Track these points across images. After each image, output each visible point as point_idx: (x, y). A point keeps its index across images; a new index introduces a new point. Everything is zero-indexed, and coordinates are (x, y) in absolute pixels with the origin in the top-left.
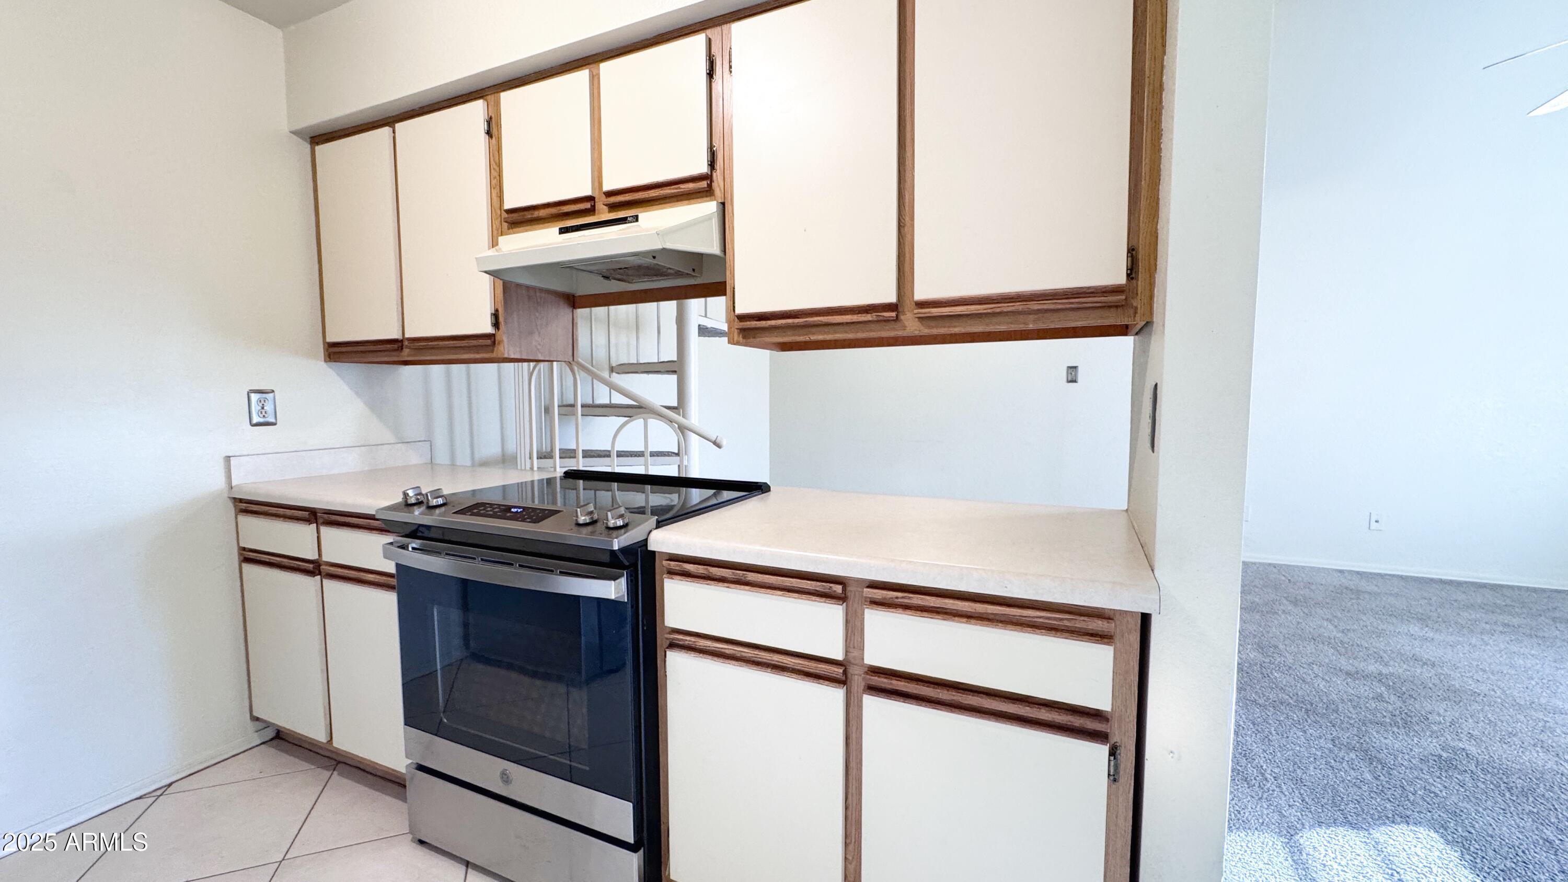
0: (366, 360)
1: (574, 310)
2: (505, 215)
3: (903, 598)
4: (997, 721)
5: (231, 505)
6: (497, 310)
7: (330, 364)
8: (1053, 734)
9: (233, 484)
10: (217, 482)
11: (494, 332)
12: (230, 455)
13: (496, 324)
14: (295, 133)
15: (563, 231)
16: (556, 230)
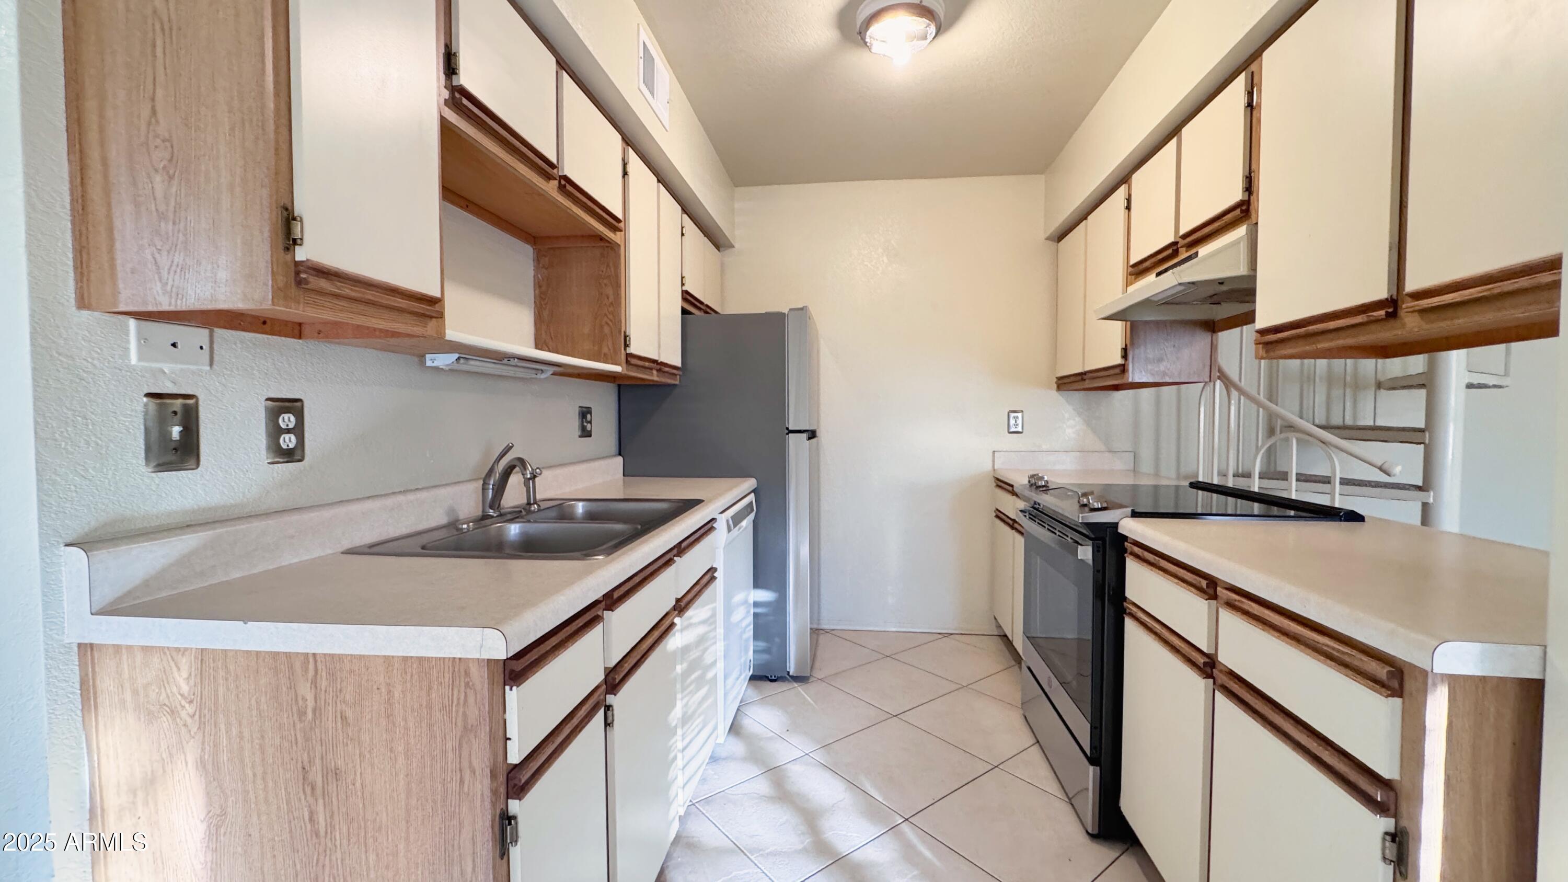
0: (1071, 388)
1: (1214, 335)
2: (1130, 269)
3: (1239, 601)
4: (1294, 749)
5: (993, 480)
6: (1126, 345)
7: (1060, 392)
8: (1334, 782)
9: (996, 468)
10: (988, 466)
11: (1123, 363)
12: (996, 450)
13: (1125, 356)
14: (1047, 239)
15: (1158, 274)
16: (1154, 275)
